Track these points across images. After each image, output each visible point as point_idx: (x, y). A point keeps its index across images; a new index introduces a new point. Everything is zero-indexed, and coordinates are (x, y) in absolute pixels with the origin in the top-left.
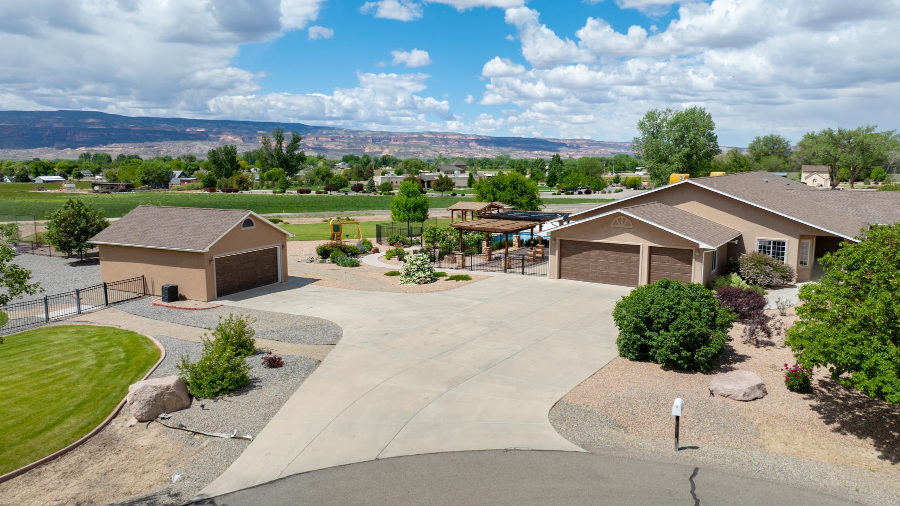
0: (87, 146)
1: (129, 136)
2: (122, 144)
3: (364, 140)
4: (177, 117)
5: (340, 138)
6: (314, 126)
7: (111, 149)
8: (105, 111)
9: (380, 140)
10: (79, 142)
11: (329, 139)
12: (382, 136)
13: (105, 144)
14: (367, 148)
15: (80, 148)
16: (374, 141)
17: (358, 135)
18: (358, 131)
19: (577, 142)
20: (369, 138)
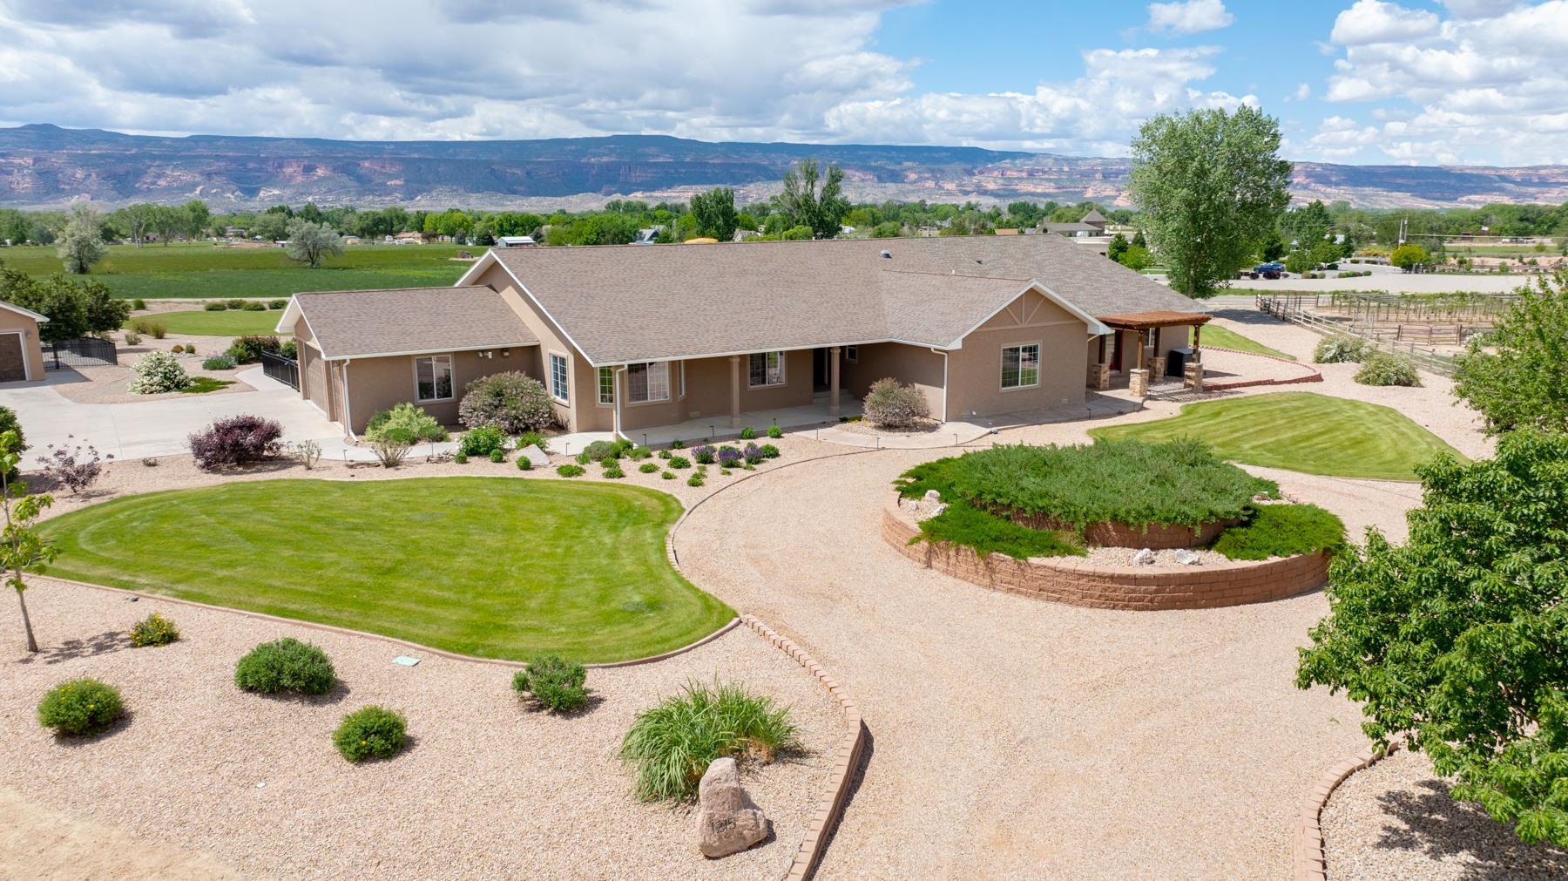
0: (645, 191)
1: (706, 173)
2: (694, 187)
3: (1088, 175)
4: (778, 141)
5: (1044, 172)
6: (999, 152)
7: (677, 194)
8: (673, 134)
9: (1117, 174)
10: (636, 184)
11: (1024, 175)
12: (1122, 168)
13: (670, 186)
14: (1090, 189)
15: (635, 194)
16: (1106, 176)
17: (1078, 166)
18: (1078, 159)
19: (1542, 172)
20: (1097, 171)
